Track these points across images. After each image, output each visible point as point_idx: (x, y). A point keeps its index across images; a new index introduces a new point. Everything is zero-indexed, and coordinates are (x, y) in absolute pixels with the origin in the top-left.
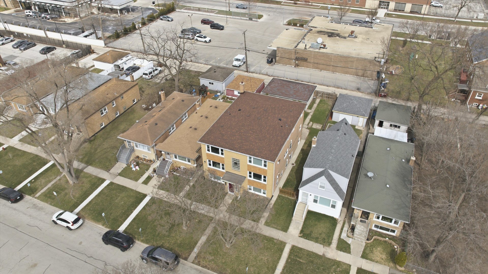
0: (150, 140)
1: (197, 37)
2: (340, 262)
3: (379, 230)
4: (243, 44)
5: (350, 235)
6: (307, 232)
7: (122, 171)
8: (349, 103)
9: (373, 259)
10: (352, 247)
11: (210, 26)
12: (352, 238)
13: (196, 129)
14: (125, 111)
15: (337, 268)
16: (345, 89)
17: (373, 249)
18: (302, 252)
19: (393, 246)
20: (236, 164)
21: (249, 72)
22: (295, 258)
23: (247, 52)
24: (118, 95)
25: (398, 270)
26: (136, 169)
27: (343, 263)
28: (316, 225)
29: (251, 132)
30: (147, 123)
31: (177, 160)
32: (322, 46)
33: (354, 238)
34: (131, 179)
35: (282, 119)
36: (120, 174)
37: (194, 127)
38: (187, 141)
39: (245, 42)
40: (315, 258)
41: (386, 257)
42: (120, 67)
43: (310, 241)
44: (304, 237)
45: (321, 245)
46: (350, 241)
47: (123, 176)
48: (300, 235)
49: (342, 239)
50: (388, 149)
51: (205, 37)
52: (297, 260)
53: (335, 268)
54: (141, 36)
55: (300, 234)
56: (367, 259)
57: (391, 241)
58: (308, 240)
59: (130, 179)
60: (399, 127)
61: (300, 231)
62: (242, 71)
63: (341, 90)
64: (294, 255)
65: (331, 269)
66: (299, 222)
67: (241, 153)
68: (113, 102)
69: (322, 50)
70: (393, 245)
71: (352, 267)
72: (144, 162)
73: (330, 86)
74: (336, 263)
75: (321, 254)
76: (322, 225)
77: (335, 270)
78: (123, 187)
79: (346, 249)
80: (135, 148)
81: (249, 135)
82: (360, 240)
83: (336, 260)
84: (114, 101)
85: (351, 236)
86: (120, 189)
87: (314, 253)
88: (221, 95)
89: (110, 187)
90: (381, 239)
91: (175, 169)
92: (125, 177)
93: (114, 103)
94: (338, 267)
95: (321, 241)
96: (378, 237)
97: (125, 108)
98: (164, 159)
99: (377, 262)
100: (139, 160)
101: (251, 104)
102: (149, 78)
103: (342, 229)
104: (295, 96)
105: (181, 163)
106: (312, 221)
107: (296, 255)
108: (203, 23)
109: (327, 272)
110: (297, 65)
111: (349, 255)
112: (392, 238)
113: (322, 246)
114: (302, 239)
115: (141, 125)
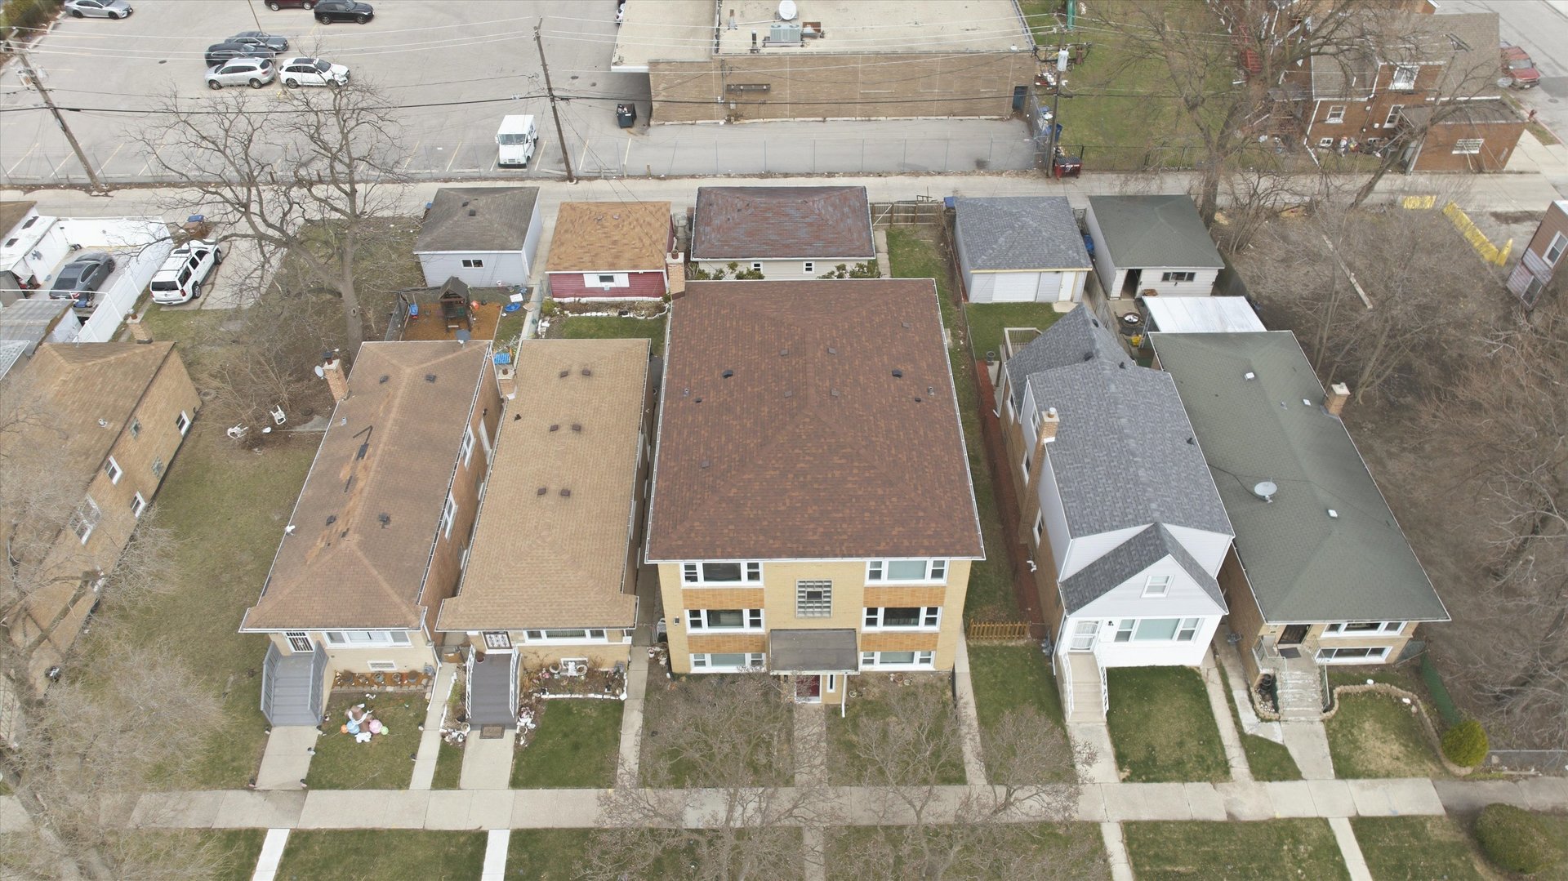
0: (396, 599)
1: (289, 70)
2: (1290, 820)
3: (1335, 661)
4: (537, 76)
5: (1266, 709)
6: (1139, 754)
7: (314, 762)
8: (1013, 228)
9: (1372, 767)
10: (1294, 752)
11: (312, 13)
12: (1278, 720)
13: (566, 493)
14: (163, 480)
15: (1297, 849)
16: (939, 173)
17: (1352, 735)
18: (1165, 834)
19: (1399, 699)
20: (814, 596)
21: (579, 179)
22: (1157, 869)
23: (560, 105)
24: (118, 428)
25: (1456, 777)
26: (373, 734)
27: (1302, 819)
28: (1147, 716)
29: (836, 460)
30: (340, 526)
31: (544, 641)
32: (809, 30)
33: (1286, 718)
34: (373, 785)
35: (901, 368)
36: (314, 781)
37: (554, 487)
38: (565, 557)
39: (545, 70)
40: (1214, 840)
41: (1403, 748)
42: (17, 278)
43: (1164, 784)
44: (1139, 777)
45: (1203, 784)
46: (1275, 733)
47: (333, 786)
48: (1124, 775)
49: (1252, 736)
50: (1250, 376)
51: (323, 67)
52: (1166, 872)
53: (1290, 850)
54: (58, 116)
55: (1121, 768)
56: (1355, 776)
57: (1384, 687)
58: (1158, 781)
59: (374, 788)
60: (1191, 277)
61: (1113, 758)
62: (548, 178)
63: (929, 179)
64: (1148, 857)
65: (1282, 859)
66: (1090, 725)
67: (844, 556)
68: (109, 463)
69: (814, 46)
70: (1397, 698)
71: (1332, 823)
72: (390, 689)
73: (888, 174)
74: (1283, 828)
75: (1221, 817)
76: (1166, 709)
77: (1294, 857)
78: (361, 834)
79: (1281, 768)
80: (329, 646)
81: (837, 473)
82: (1303, 719)
83: (1275, 821)
84: (111, 459)
85: (1271, 714)
86: (357, 851)
87: (1203, 823)
88: (526, 301)
89: (302, 856)
90: (1355, 691)
91: (542, 677)
92: (344, 788)
93: (114, 464)
94: (1297, 842)
95: (1194, 769)
96: (1347, 687)
97: (159, 468)
98: (480, 656)
99: (1388, 775)
100: (360, 689)
101: (757, 338)
102: (185, 299)
103: (1230, 699)
104: (819, 244)
105: (559, 648)
106: (1129, 705)
107: (1156, 856)
108: (275, 7)
109: (1277, 874)
110: (733, 118)
111: (1300, 783)
112: (1381, 673)
113: (1207, 785)
114: (1138, 788)
115: (321, 544)
